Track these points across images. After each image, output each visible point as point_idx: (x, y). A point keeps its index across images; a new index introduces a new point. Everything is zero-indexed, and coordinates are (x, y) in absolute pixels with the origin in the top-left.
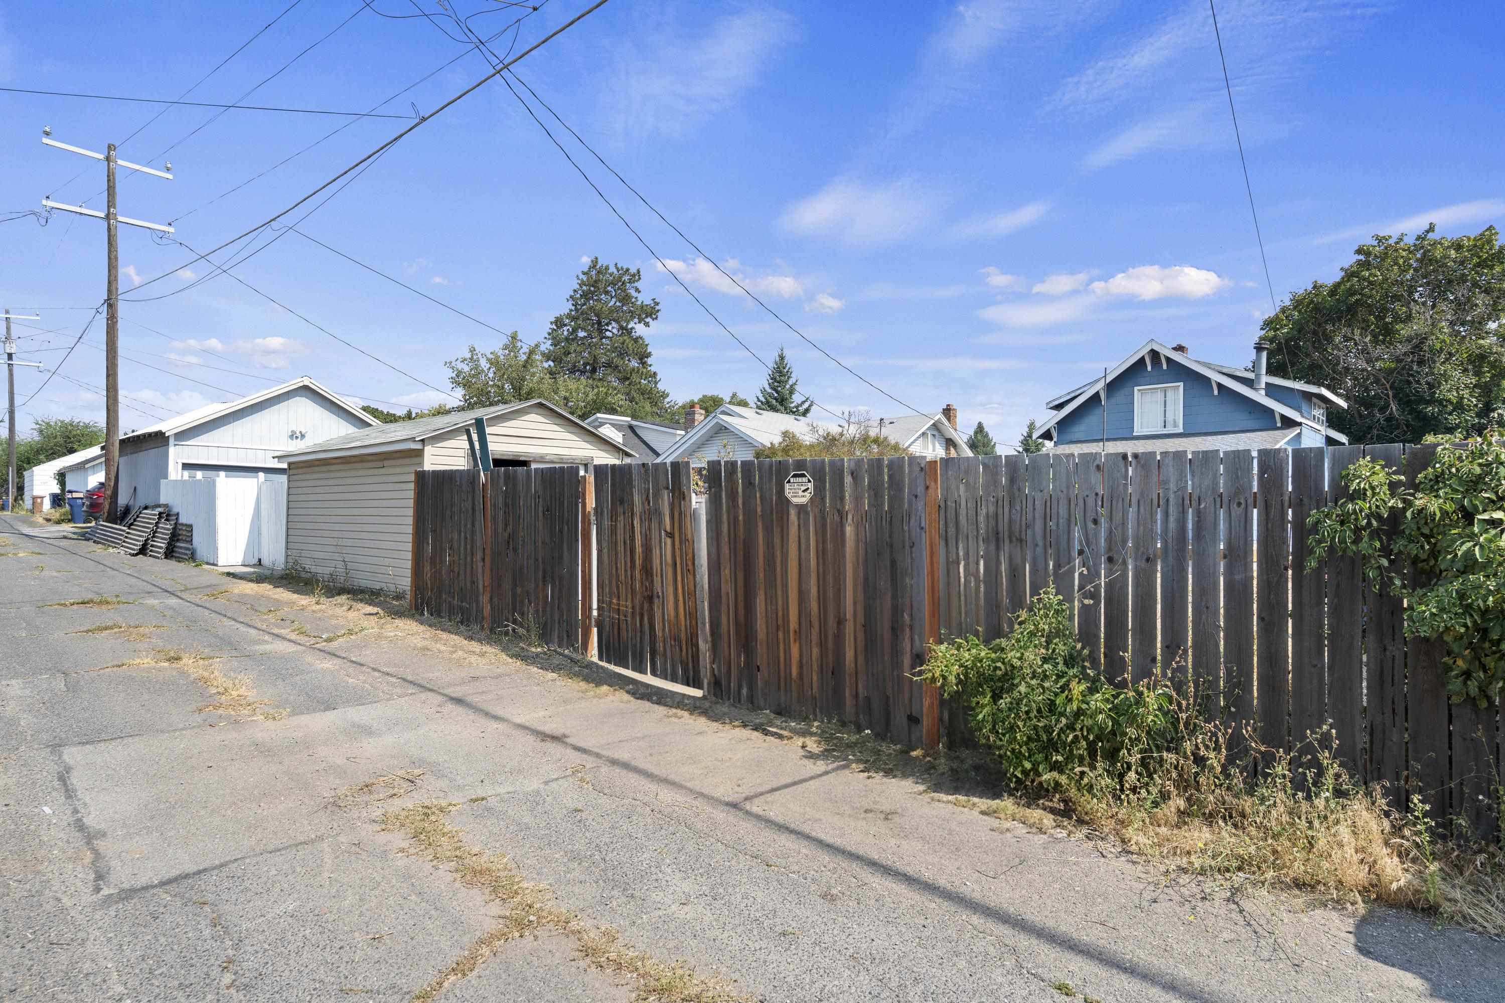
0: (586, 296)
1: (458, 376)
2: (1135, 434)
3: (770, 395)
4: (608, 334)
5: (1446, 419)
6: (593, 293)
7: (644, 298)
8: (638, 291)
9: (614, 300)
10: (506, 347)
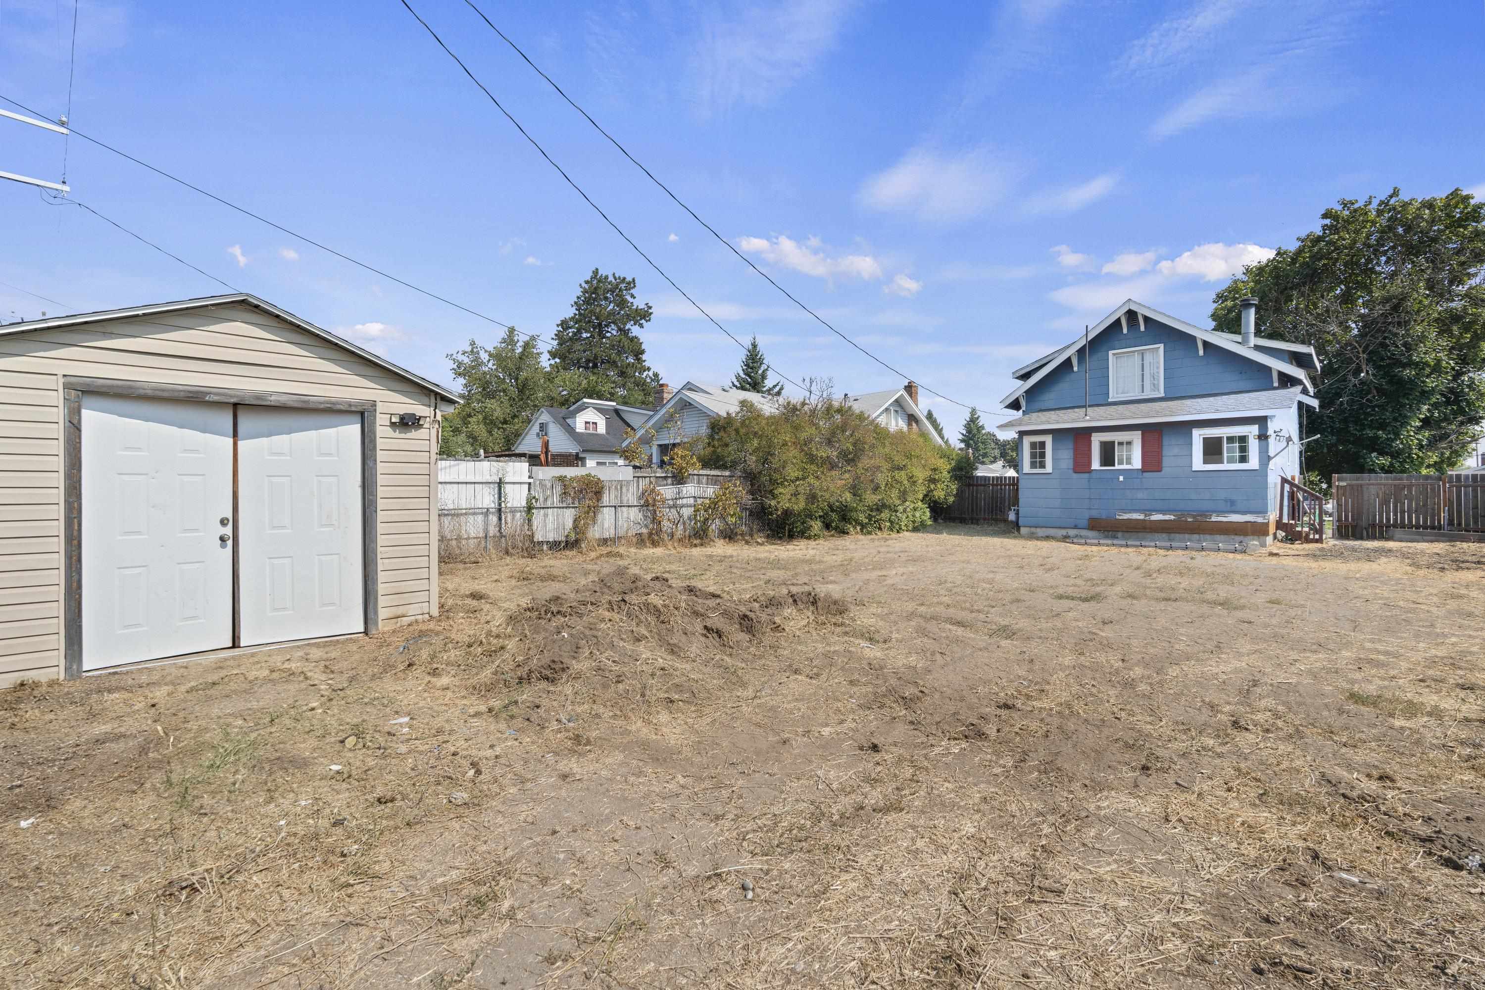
0: (587, 302)
1: (459, 367)
2: (1110, 400)
3: (745, 381)
4: (608, 335)
5: (1424, 382)
6: (595, 299)
7: (639, 303)
8: (633, 296)
9: (612, 305)
10: (504, 341)
